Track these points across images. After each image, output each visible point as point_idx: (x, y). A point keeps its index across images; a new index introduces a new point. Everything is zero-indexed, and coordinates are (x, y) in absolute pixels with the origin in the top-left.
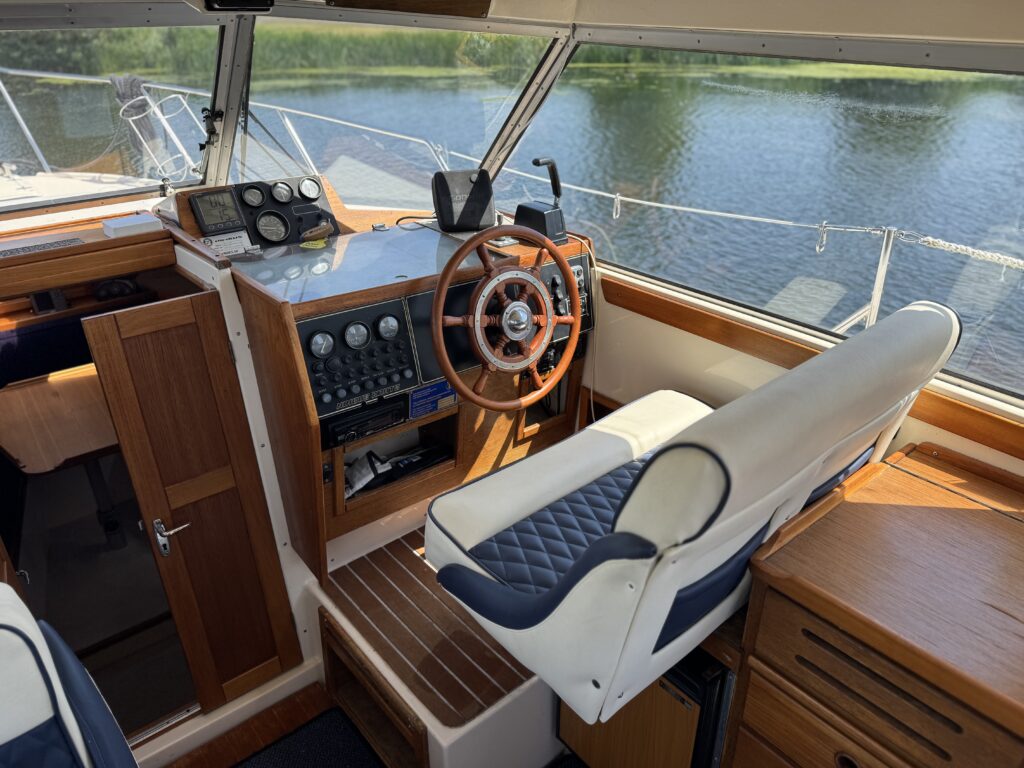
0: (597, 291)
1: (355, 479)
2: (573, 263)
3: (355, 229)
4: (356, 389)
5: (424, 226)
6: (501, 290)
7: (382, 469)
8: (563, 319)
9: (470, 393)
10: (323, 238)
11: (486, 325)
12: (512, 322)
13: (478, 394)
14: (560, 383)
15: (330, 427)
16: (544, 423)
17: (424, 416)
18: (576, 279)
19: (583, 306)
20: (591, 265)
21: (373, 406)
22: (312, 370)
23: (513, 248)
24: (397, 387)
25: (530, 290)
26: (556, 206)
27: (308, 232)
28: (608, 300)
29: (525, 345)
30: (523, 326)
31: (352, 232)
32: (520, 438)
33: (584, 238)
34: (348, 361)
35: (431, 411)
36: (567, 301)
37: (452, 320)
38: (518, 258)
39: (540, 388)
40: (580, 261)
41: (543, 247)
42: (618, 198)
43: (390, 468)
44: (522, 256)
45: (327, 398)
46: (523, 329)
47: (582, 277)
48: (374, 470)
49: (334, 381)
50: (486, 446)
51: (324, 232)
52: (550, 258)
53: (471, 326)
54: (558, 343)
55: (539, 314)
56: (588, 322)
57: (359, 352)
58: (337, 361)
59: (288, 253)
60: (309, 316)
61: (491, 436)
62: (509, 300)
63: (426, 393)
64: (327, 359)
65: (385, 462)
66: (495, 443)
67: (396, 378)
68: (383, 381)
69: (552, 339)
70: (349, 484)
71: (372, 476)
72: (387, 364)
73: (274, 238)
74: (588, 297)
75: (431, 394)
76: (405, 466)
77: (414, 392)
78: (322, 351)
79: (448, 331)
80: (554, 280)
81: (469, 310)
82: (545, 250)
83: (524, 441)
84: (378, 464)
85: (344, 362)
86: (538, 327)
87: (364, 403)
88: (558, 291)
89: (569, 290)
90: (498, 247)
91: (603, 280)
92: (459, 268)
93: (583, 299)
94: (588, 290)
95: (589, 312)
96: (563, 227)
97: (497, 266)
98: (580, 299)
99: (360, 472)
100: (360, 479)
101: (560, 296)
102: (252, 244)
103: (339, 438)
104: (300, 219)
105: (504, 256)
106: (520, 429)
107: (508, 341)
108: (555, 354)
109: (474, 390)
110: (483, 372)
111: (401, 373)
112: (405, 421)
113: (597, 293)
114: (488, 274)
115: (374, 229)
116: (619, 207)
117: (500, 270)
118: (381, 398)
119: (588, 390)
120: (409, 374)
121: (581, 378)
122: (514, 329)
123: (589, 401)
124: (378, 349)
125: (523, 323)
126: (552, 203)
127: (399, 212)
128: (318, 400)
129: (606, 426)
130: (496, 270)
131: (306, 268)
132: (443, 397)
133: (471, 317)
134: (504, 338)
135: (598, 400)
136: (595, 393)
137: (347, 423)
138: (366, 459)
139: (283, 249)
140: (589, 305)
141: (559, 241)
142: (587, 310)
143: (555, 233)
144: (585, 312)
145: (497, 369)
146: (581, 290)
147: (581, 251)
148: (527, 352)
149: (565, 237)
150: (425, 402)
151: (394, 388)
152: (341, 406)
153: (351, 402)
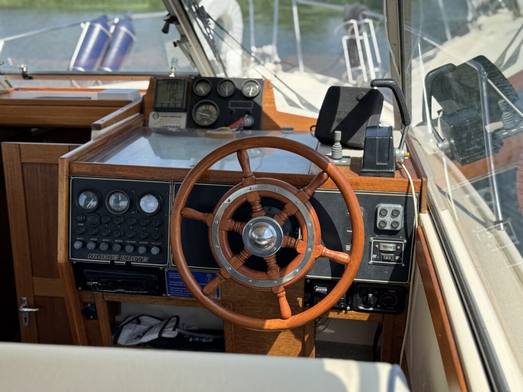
4: (103, 247)
6: (255, 200)
9: (198, 290)
11: (228, 229)
12: (253, 235)
13: (206, 295)
17: (183, 298)
18: (388, 219)
19: (398, 253)
21: (120, 267)
23: (343, 169)
24: (145, 259)
25: (290, 210)
36: (373, 240)
37: (192, 213)
39: (284, 318)
41: (324, 171)
45: (77, 245)
47: (398, 219)
62: (262, 213)
67: (142, 250)
68: (129, 248)
73: (204, 123)
74: (407, 246)
77: (169, 271)
81: (214, 209)
82: (325, 174)
87: (112, 262)
93: (400, 245)
94: (409, 237)
98: (395, 244)
109: (203, 289)
118: (128, 263)
120: (155, 251)
125: (264, 240)
133: (211, 216)
141: (379, 172)
142: (402, 259)
143: (376, 163)
144: (399, 261)
145: (230, 278)
146: (398, 234)
147: (406, 189)
148: (272, 273)
149: (389, 169)
150: (182, 285)
151: (142, 259)
152: (92, 257)
153: (101, 256)
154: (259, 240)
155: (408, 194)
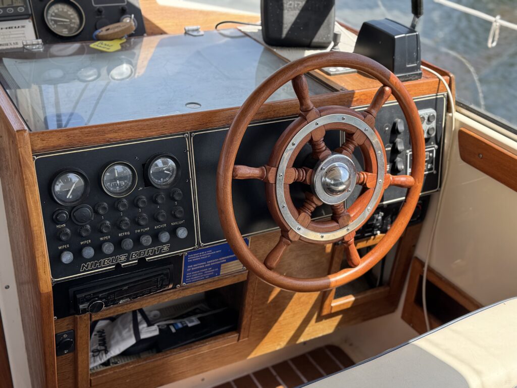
0: (451, 145)
1: (112, 342)
2: (423, 105)
3: (165, 29)
4: (108, 248)
5: (246, 35)
6: (319, 137)
7: (148, 332)
8: (400, 179)
9: (261, 267)
10: (121, 38)
11: (291, 181)
12: (328, 180)
13: (270, 268)
14: (384, 260)
15: (71, 291)
16: (359, 297)
17: (202, 282)
18: (425, 127)
19: (430, 161)
20: (449, 109)
21: (131, 269)
22: (51, 219)
24: (166, 248)
25: (358, 140)
26: (412, 29)
27: (104, 29)
28: (464, 158)
29: (342, 210)
30: (341, 188)
31: (162, 32)
32: (325, 312)
33: (443, 74)
34: (101, 212)
35: (210, 276)
36: (409, 153)
37: (246, 172)
38: (352, 93)
39: (355, 266)
40: (434, 104)
41: (385, 85)
42: (498, 22)
43: (157, 333)
44: (357, 91)
45: (67, 257)
46: (343, 190)
47: (433, 124)
48: (137, 333)
49: (80, 235)
50: (281, 318)
51: (123, 31)
52: (392, 96)
53: (272, 181)
54: (389, 205)
55: (366, 171)
56: (433, 182)
57: (119, 200)
58: (87, 210)
59: (80, 52)
60: (55, 148)
61: (288, 309)
62: (328, 151)
63: (204, 255)
64: (73, 208)
65: (153, 325)
66: (294, 315)
67: (165, 237)
68: (146, 240)
69: (382, 200)
70: (104, 345)
71: (132, 341)
72: (155, 219)
73: (65, 32)
74: (438, 151)
75: (213, 257)
76: (178, 330)
77: (189, 254)
78: (69, 196)
79: (240, 185)
80: (395, 125)
81: (271, 161)
82: (387, 89)
83: (331, 315)
84: (143, 326)
85: (96, 212)
86: (364, 189)
87: (118, 265)
88: (398, 140)
89: (413, 142)
90: (328, 74)
91: (461, 133)
92: (268, 101)
93: (431, 152)
94: (439, 141)
95: (437, 169)
96: (418, 58)
97: (317, 104)
98: (428, 151)
99: (120, 334)
100: (117, 343)
101: (400, 147)
102: (37, 38)
103: (81, 307)
104: (99, 12)
105: (333, 89)
106: (327, 302)
107: (320, 204)
108: (383, 218)
109: (265, 263)
110: (280, 241)
111: (173, 232)
112: (174, 288)
113: (451, 147)
114: (303, 115)
115: (186, 33)
116: (497, 32)
117: (320, 111)
118: (142, 261)
119: (422, 264)
120: (182, 233)
121: (414, 246)
122: (329, 189)
123: (421, 277)
124: (144, 198)
125: (341, 184)
126: (409, 25)
127: (222, 14)
128: (55, 259)
129: (436, 345)
130: (315, 110)
131: (104, 71)
132: (229, 260)
133: (273, 169)
134: (315, 199)
135: (434, 280)
136: (430, 270)
137: (94, 288)
138: (130, 317)
139: (76, 46)
140: (438, 161)
141: (409, 75)
142: (434, 167)
143: (405, 65)
144: (431, 169)
145: (300, 239)
146: (430, 141)
147: (436, 90)
148: (344, 220)
149: (417, 71)
150: (203, 266)
151: (161, 249)
152: (87, 268)
153: (100, 263)
154: (336, 185)
155: (437, 95)
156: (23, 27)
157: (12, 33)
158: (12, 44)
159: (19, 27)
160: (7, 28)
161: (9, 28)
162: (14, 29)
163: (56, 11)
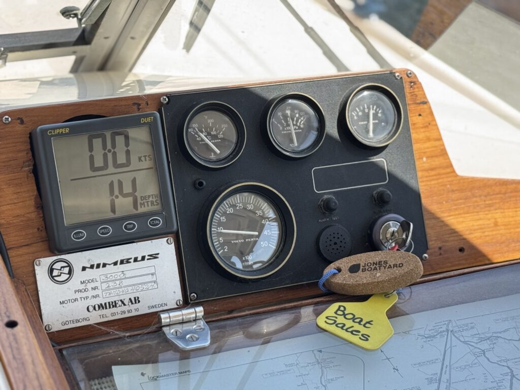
156: (154, 256)
157: (128, 274)
158: (126, 302)
159: (143, 258)
160: (115, 264)
161: (122, 262)
162: (133, 265)
163: (230, 211)
